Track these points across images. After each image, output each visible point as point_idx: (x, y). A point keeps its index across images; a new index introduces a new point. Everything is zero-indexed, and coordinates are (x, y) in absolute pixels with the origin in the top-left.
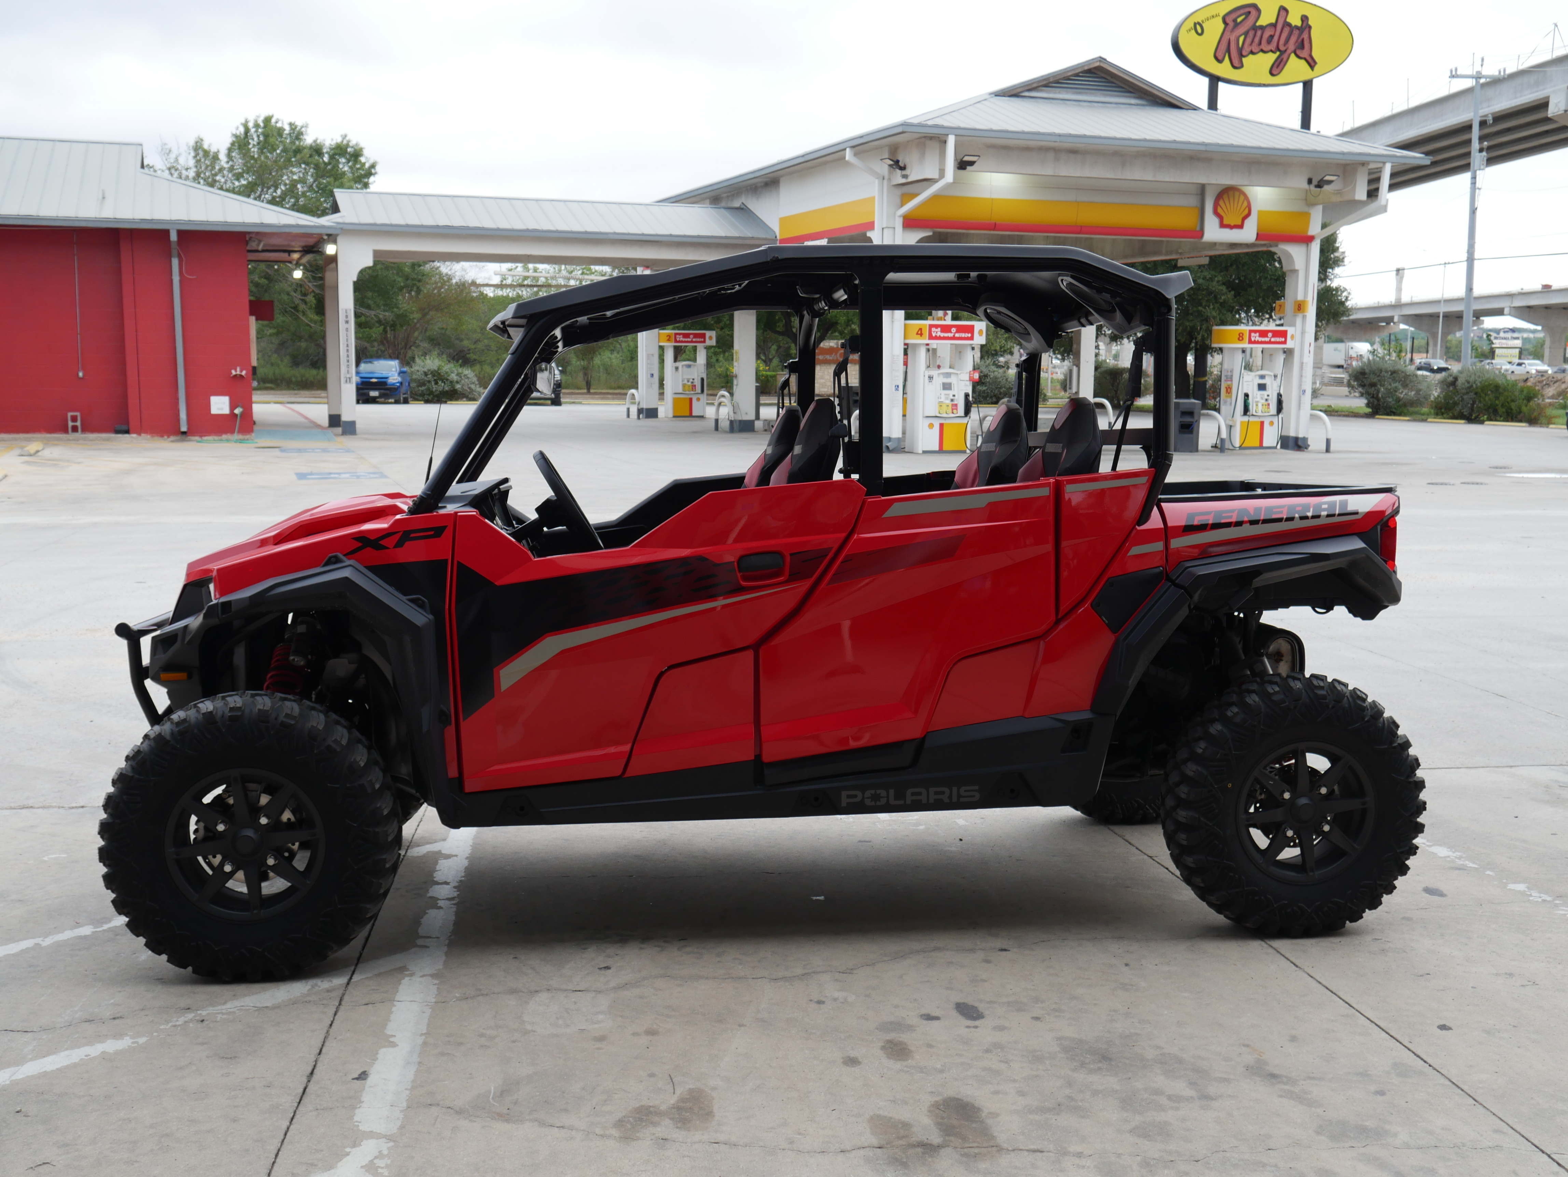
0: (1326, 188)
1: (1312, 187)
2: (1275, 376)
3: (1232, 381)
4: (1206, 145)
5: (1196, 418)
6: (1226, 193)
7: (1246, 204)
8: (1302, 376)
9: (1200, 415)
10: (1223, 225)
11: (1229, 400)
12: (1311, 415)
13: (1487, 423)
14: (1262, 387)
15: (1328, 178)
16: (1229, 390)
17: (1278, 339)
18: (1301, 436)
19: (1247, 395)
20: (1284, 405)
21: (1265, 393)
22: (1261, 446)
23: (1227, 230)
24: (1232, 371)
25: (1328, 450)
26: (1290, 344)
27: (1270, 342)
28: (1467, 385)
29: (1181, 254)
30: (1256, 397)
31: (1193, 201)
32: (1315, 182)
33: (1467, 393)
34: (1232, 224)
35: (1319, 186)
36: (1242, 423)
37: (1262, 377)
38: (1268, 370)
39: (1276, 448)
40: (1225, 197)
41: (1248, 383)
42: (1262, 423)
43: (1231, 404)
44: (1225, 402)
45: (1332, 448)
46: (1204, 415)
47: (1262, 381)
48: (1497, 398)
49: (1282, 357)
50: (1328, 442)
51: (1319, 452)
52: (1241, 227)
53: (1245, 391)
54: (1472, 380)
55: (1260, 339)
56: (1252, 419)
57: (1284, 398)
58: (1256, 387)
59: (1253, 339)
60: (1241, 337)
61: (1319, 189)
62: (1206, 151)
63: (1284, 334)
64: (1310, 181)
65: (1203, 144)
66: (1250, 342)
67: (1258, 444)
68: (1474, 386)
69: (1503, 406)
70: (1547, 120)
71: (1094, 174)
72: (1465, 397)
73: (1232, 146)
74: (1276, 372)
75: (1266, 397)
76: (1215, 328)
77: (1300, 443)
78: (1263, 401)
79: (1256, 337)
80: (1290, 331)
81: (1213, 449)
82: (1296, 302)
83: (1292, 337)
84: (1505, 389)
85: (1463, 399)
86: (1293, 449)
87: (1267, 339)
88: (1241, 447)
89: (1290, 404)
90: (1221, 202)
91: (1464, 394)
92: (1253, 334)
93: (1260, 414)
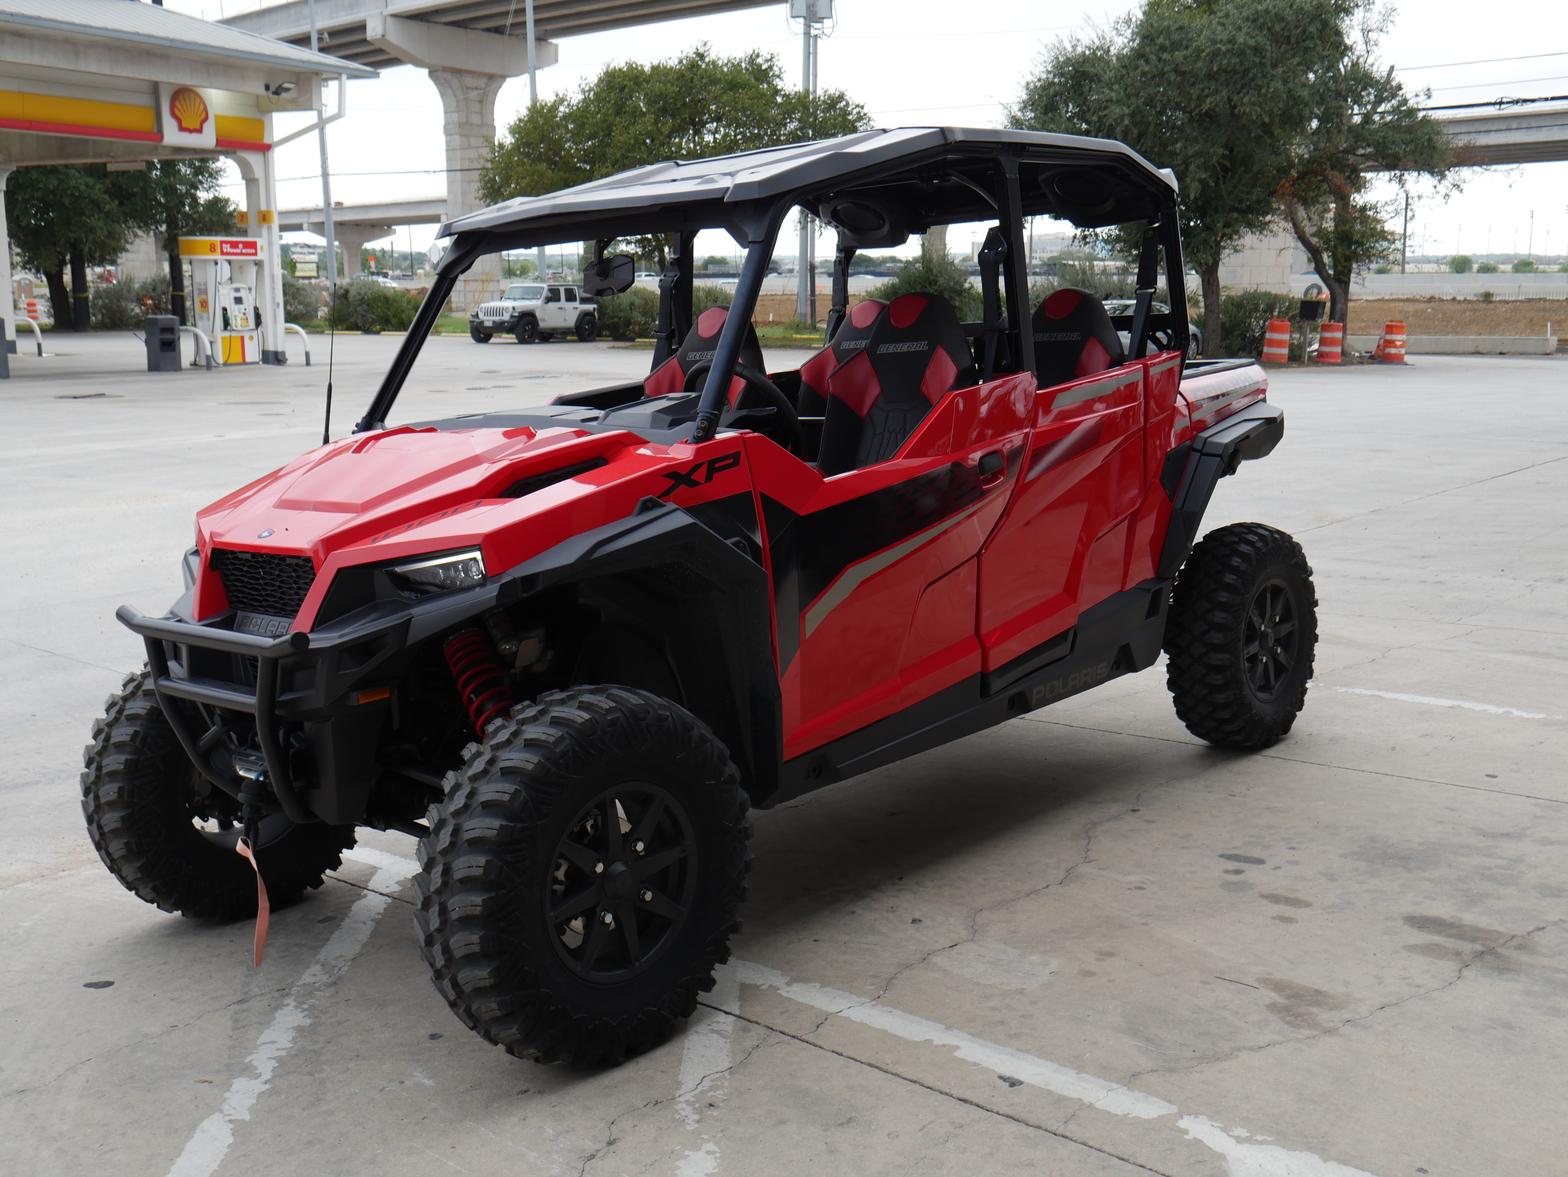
0: (284, 95)
1: (270, 94)
2: (250, 289)
3: (207, 294)
4: (171, 40)
5: (176, 333)
6: (181, 94)
7: (202, 107)
8: (274, 289)
9: (179, 331)
10: (182, 129)
11: (205, 315)
12: (286, 329)
13: (383, 333)
14: (238, 301)
15: (286, 85)
16: (204, 304)
17: (249, 251)
18: (280, 350)
19: (225, 309)
20: (263, 318)
21: (242, 307)
22: (244, 362)
23: (186, 135)
24: (205, 284)
25: (308, 363)
26: (260, 256)
27: (241, 254)
28: (358, 297)
29: (113, 157)
30: (234, 311)
31: (146, 100)
32: (272, 88)
33: (360, 305)
34: (191, 128)
35: (277, 93)
36: (223, 338)
37: (237, 290)
38: (240, 282)
39: (257, 363)
40: (181, 97)
41: (225, 297)
42: (242, 338)
43: (208, 319)
44: (201, 317)
45: (312, 361)
46: (183, 331)
47: (238, 295)
48: (388, 309)
49: (254, 269)
50: (307, 354)
51: (302, 366)
52: (200, 131)
53: (223, 305)
54: (363, 291)
55: (232, 251)
56: (233, 334)
57: (261, 311)
58: (233, 301)
59: (225, 250)
60: (212, 249)
61: (276, 97)
62: (171, 47)
63: (253, 245)
64: (267, 87)
65: (167, 39)
66: (223, 253)
67: (240, 360)
68: (366, 297)
69: (394, 316)
70: (365, 41)
71: (45, 63)
72: (358, 309)
73: (196, 44)
74: (250, 285)
75: (243, 311)
76: (182, 238)
77: (280, 357)
78: (241, 315)
79: (227, 248)
80: (260, 242)
81: (193, 367)
82: (259, 212)
83: (262, 248)
84: (395, 301)
85: (356, 310)
86: (274, 364)
87: (238, 251)
88: (225, 364)
89: (267, 318)
90: (177, 104)
91: (357, 306)
92: (224, 245)
93: (239, 328)
